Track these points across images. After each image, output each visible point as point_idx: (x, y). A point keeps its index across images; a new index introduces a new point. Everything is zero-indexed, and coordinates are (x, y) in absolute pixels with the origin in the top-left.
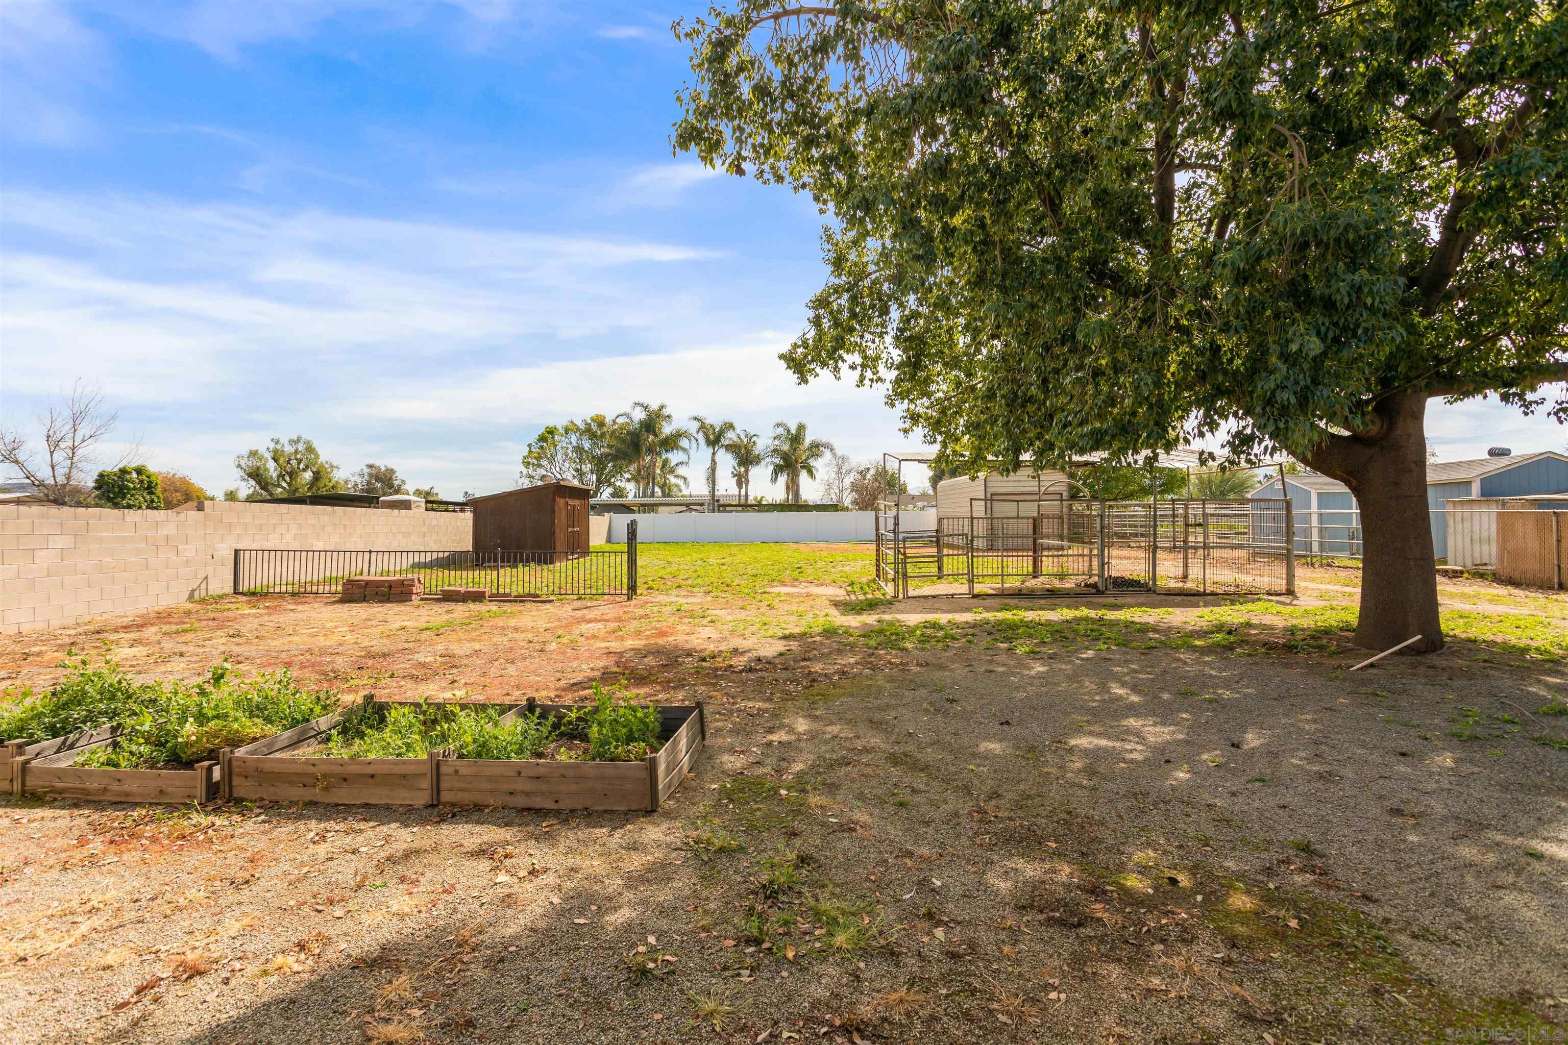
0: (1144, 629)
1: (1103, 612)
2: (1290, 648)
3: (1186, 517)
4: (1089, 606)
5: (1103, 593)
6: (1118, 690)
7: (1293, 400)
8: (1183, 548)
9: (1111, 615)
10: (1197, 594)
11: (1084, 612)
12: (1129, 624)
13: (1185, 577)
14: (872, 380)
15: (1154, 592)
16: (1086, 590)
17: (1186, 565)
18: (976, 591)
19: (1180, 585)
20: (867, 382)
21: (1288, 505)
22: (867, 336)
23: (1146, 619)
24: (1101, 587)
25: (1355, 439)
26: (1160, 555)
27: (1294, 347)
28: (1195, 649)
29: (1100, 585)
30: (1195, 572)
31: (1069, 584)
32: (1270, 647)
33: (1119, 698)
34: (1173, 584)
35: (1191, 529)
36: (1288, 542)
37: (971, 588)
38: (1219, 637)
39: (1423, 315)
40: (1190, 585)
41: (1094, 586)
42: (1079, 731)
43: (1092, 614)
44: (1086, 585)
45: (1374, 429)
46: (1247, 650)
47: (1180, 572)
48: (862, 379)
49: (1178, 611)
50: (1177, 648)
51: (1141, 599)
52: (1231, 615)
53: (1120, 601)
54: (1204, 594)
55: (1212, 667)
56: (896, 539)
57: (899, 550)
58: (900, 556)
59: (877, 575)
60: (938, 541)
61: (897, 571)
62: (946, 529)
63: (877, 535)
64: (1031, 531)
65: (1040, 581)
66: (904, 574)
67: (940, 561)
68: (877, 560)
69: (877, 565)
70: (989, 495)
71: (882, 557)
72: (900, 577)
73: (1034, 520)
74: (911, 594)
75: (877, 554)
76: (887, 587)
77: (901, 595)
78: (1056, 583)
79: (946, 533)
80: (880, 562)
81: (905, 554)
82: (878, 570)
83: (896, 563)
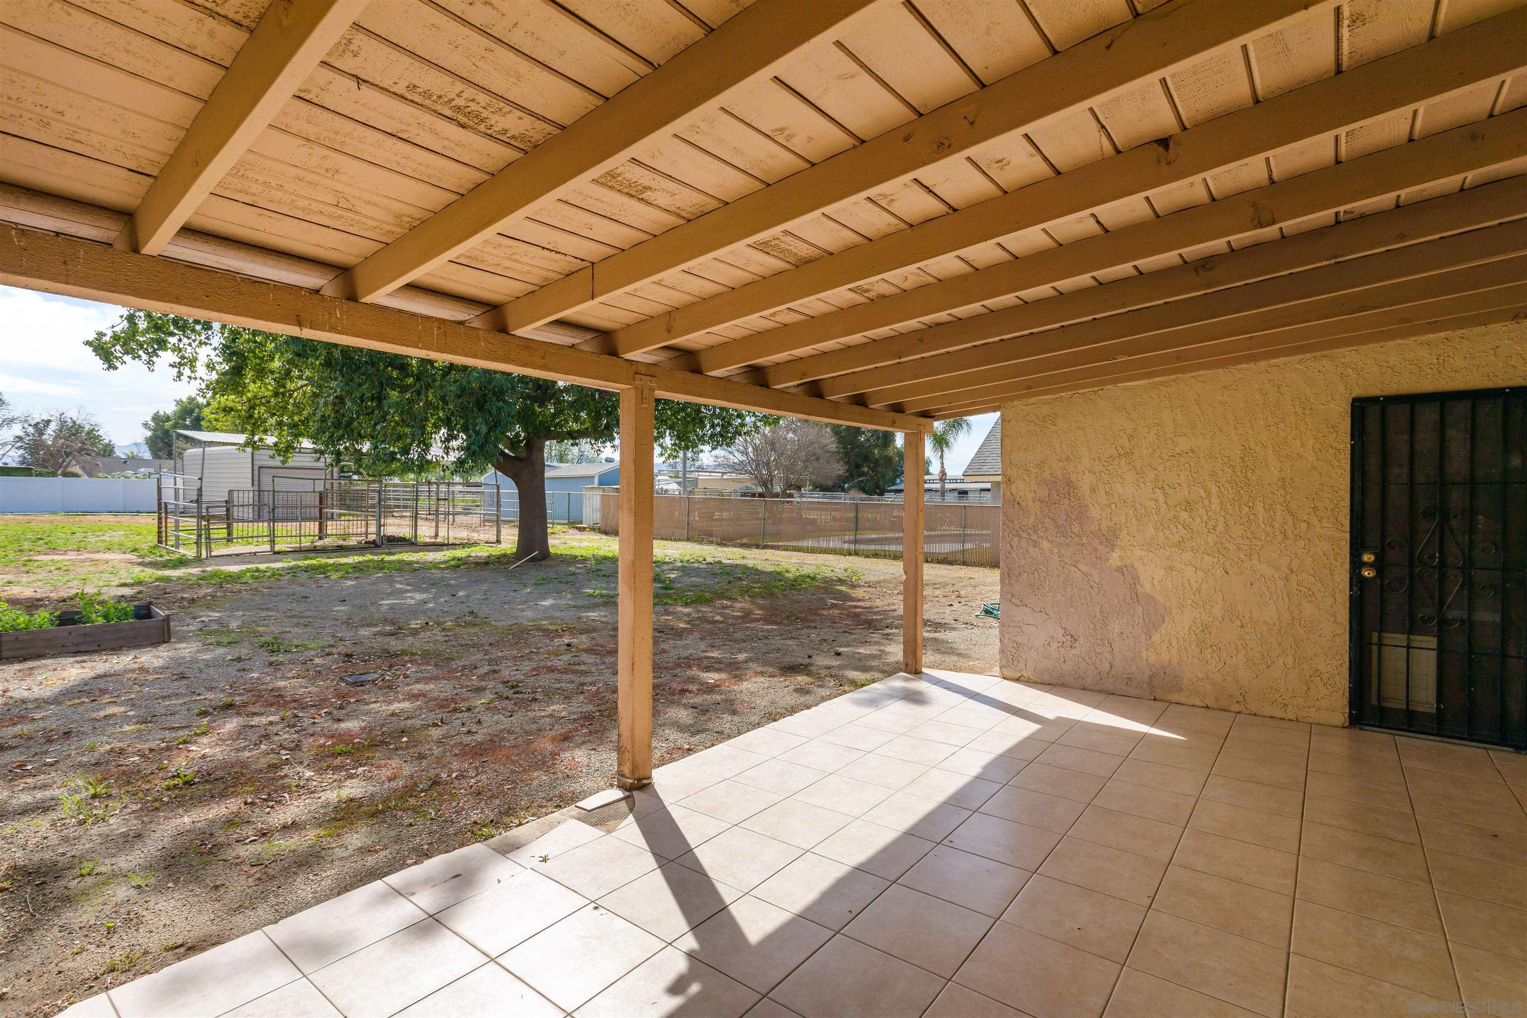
0: (410, 563)
1: (383, 556)
2: (486, 563)
3: (437, 494)
4: (371, 554)
5: (380, 546)
6: (398, 586)
7: (477, 449)
8: (435, 515)
9: (387, 558)
10: (444, 545)
11: (368, 557)
12: (400, 562)
13: (436, 536)
14: (190, 377)
15: (416, 545)
16: (366, 545)
17: (437, 527)
18: (276, 549)
19: (433, 540)
20: (184, 378)
21: (498, 487)
22: (185, 340)
23: (411, 559)
24: (378, 542)
25: (515, 458)
26: (420, 522)
27: (478, 428)
28: (440, 568)
29: (377, 541)
30: (442, 533)
31: (353, 541)
32: (477, 564)
33: (400, 589)
34: (428, 540)
35: (442, 502)
36: (497, 511)
37: (273, 547)
38: (453, 563)
39: (539, 407)
40: (439, 540)
41: (374, 542)
42: (383, 599)
43: (375, 558)
44: (366, 542)
45: (523, 455)
46: (466, 566)
47: (433, 534)
48: (180, 375)
49: (431, 554)
50: (430, 569)
51: (408, 548)
52: (460, 553)
53: (392, 551)
54: (448, 545)
55: (447, 574)
56: (199, 508)
57: (203, 518)
58: (204, 523)
59: (160, 542)
60: (228, 510)
61: (199, 536)
62: (236, 499)
63: (160, 505)
64: (317, 503)
65: (327, 541)
66: (208, 538)
67: (229, 528)
68: (159, 528)
69: (159, 532)
70: (256, 468)
71: (168, 525)
72: (203, 540)
73: (321, 494)
74: (213, 554)
75: (160, 523)
76: (182, 551)
77: (204, 555)
78: (341, 543)
79: (236, 503)
80: (164, 529)
81: (208, 521)
82: (160, 537)
83: (199, 529)
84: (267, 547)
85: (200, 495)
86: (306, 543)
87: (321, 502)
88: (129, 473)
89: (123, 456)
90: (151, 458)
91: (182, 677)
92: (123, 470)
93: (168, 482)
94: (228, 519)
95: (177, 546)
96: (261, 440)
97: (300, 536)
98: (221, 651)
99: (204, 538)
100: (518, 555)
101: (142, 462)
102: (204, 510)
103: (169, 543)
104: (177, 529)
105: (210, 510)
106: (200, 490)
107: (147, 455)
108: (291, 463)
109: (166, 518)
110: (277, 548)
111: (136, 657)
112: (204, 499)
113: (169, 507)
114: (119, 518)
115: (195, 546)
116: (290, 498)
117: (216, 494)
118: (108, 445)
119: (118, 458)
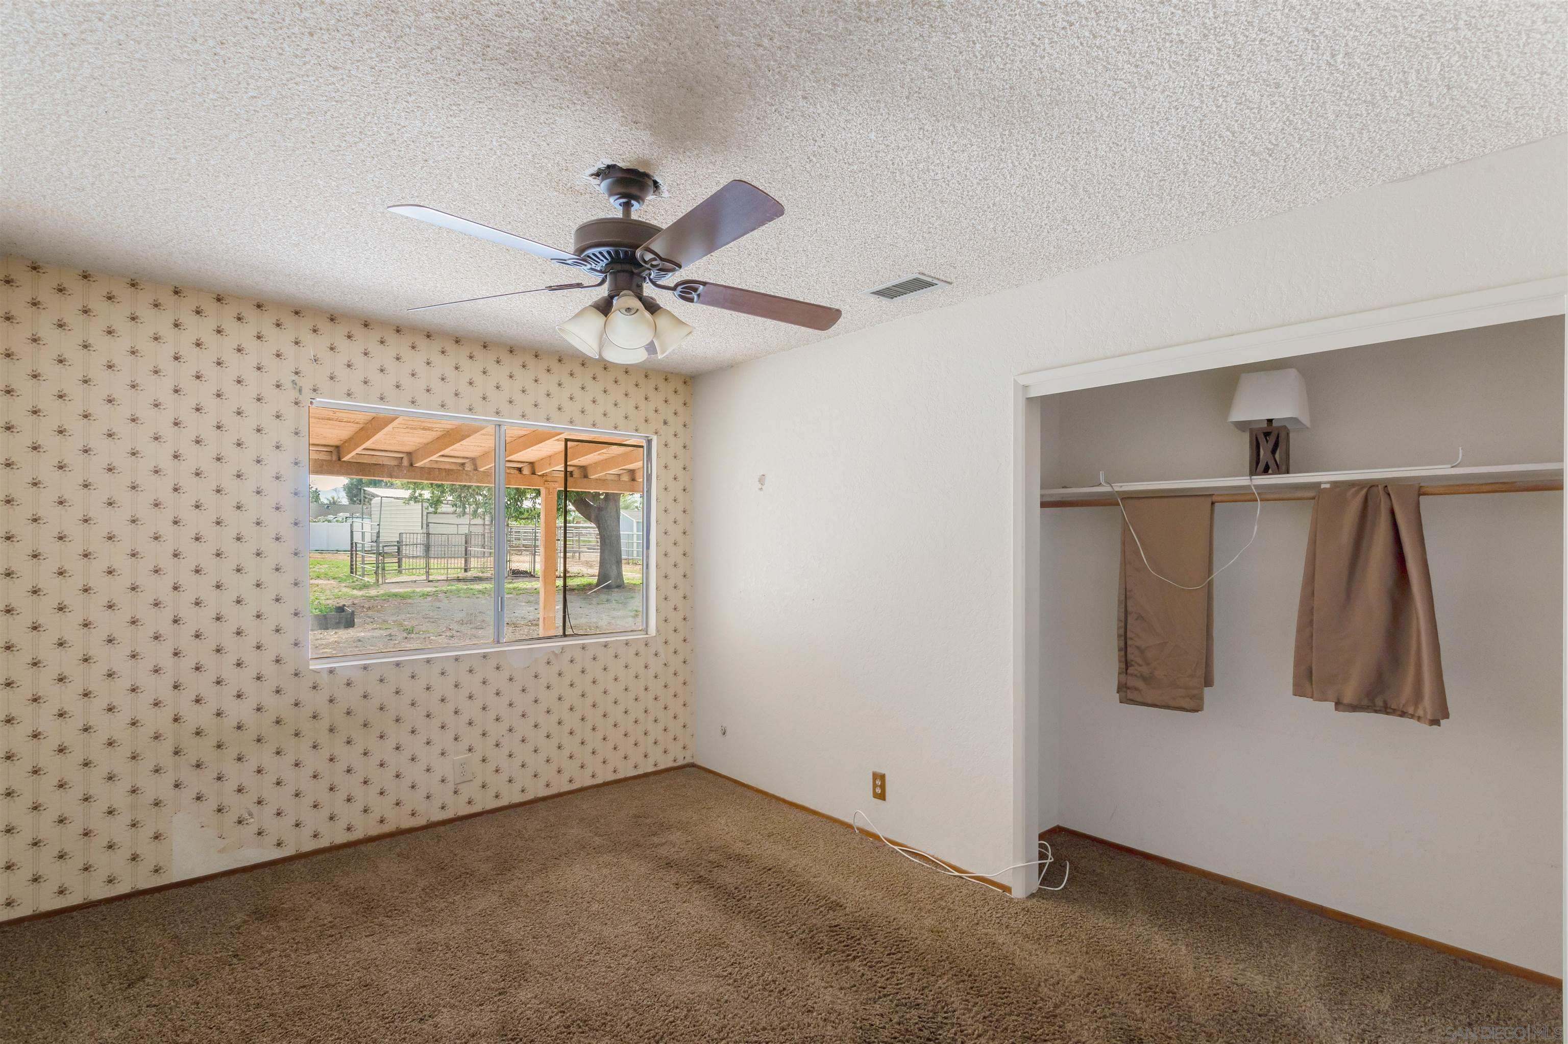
25: (597, 507)
31: (487, 574)
45: (602, 505)
56: (378, 546)
57: (380, 554)
58: (381, 558)
59: (352, 572)
60: (399, 549)
61: (378, 567)
62: (404, 540)
63: (352, 544)
64: (464, 543)
65: (469, 574)
66: (383, 569)
67: (399, 562)
68: (352, 561)
69: (352, 565)
70: (425, 513)
71: (358, 559)
72: (380, 572)
73: (466, 535)
74: (387, 581)
75: (352, 558)
76: (366, 579)
77: (380, 582)
78: (481, 575)
79: (404, 543)
80: (354, 563)
81: (383, 556)
82: (352, 569)
83: (377, 563)
84: (424, 577)
85: (378, 537)
86: (453, 574)
87: (466, 543)
88: (330, 517)
89: (326, 502)
90: (347, 503)
91: (359, 641)
92: (326, 515)
93: (357, 527)
94: (399, 555)
95: (363, 575)
96: (420, 495)
97: (448, 568)
98: (382, 632)
99: (380, 570)
100: (598, 585)
101: (342, 508)
102: (381, 548)
103: (358, 573)
104: (363, 563)
105: (385, 548)
106: (378, 533)
107: (345, 501)
108: (439, 511)
109: (356, 554)
110: (431, 578)
111: (336, 633)
112: (381, 539)
113: (358, 545)
114: (323, 556)
115: (375, 576)
116: (443, 539)
117: (389, 536)
118: (316, 491)
119: (323, 504)
